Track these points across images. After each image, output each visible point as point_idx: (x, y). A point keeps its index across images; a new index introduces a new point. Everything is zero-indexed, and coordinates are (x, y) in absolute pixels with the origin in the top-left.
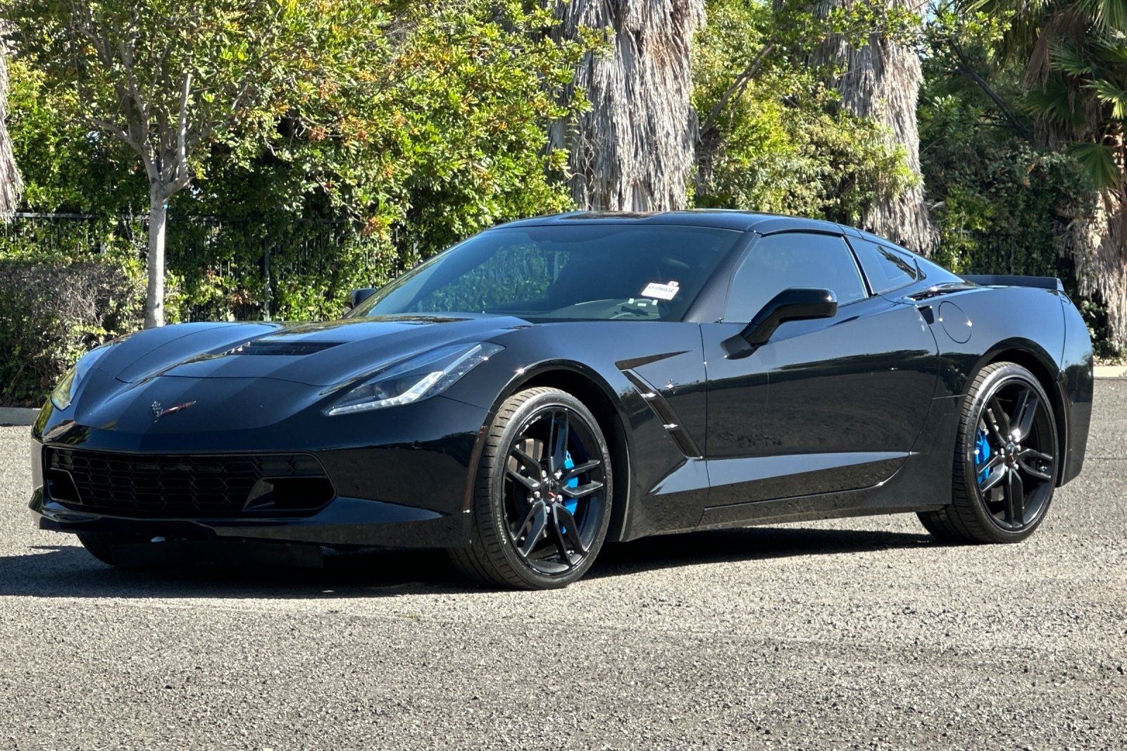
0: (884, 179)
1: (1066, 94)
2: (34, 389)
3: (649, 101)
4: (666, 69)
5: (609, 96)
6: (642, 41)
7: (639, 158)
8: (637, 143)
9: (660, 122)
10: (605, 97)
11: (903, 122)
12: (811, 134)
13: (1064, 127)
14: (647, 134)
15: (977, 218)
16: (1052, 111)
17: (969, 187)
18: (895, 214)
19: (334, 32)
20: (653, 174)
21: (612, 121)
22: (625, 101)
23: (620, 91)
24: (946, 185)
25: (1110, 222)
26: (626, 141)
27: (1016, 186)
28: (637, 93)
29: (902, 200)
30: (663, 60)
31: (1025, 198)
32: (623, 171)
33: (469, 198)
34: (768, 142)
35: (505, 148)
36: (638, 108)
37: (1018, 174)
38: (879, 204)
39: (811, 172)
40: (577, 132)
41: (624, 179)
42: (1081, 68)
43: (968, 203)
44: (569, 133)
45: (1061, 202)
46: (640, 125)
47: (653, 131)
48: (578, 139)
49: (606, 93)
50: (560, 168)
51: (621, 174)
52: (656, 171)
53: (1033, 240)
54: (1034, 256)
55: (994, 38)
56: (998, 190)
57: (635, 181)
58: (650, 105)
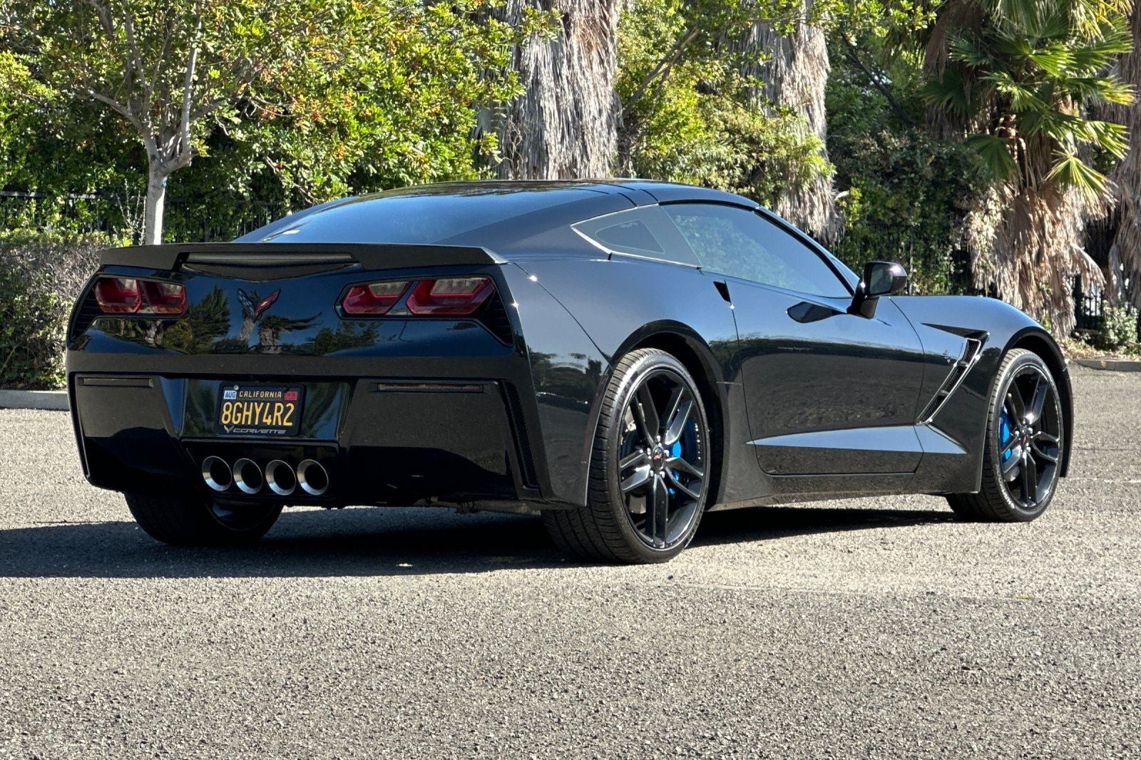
0: (794, 167)
1: (962, 86)
2: (26, 371)
3: (575, 85)
4: (593, 53)
5: (537, 79)
6: (570, 24)
7: (566, 142)
8: (563, 129)
9: (587, 107)
10: (532, 81)
11: (813, 110)
12: (725, 122)
13: (960, 117)
14: (573, 118)
15: (879, 209)
16: (949, 102)
17: (871, 177)
18: (805, 204)
19: (354, 8)
20: (579, 160)
21: (539, 105)
22: (552, 85)
23: (547, 75)
24: (850, 175)
25: (1005, 213)
26: (553, 125)
27: (918, 177)
28: (564, 77)
29: (812, 190)
30: (589, 43)
31: (925, 189)
32: (550, 155)
33: (404, 182)
34: (685, 129)
35: (437, 131)
36: (565, 93)
37: (920, 165)
38: (790, 195)
39: (730, 159)
40: (504, 116)
41: (551, 164)
42: (978, 59)
43: (871, 193)
44: (495, 117)
45: (959, 194)
46: (566, 109)
47: (579, 115)
48: (505, 123)
49: (533, 77)
50: (490, 153)
51: (549, 159)
52: (582, 156)
53: (932, 230)
54: (933, 247)
55: (919, 28)
56: (901, 181)
57: (561, 167)
58: (577, 89)
